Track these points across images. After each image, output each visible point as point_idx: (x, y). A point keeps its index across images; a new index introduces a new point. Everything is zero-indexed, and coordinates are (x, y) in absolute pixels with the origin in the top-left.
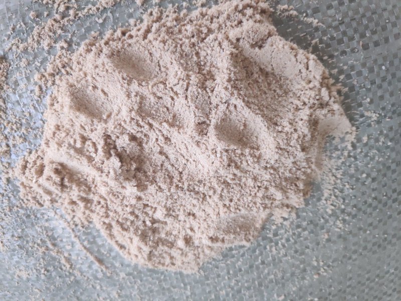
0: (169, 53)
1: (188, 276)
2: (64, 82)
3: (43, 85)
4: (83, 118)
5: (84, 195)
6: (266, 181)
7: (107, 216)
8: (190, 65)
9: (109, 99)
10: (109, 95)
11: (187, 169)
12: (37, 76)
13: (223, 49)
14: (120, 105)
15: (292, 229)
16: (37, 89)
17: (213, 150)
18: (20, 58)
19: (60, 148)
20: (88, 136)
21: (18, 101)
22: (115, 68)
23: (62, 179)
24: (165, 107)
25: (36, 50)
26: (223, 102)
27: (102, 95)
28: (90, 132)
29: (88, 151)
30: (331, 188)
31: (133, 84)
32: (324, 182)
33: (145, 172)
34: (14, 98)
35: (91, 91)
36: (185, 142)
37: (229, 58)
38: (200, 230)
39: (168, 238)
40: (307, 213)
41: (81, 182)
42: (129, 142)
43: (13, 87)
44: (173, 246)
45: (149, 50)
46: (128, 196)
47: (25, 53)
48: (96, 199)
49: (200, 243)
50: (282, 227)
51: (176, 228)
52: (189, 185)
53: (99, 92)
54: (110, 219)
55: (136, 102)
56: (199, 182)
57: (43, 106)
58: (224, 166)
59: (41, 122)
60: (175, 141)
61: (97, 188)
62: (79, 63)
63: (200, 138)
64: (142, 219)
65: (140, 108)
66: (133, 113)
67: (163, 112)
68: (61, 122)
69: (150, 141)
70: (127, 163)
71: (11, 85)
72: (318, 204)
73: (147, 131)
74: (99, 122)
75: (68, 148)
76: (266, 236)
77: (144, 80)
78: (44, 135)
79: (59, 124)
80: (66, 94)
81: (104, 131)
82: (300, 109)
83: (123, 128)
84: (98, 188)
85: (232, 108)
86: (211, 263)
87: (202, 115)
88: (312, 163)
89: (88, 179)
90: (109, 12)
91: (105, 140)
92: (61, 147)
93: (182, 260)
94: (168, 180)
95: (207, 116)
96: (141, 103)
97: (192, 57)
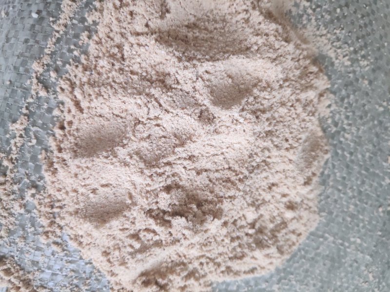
0: (113, 98)
1: (317, 229)
2: (67, 217)
3: (55, 239)
4: (115, 224)
5: (185, 273)
6: (291, 95)
7: (219, 265)
8: (138, 86)
9: (115, 186)
10: (111, 182)
11: (230, 160)
12: (42, 239)
13: (146, 45)
14: (129, 179)
15: (341, 106)
16: (55, 248)
17: (233, 122)
18: (14, 243)
19: (127, 266)
20: (135, 230)
21: (53, 274)
22: (91, 158)
23: (157, 283)
24: (161, 138)
25: (17, 222)
26: (195, 80)
27: (106, 189)
28: (133, 225)
29: (148, 240)
30: (329, 46)
31: (118, 152)
32: (321, 49)
33: (206, 201)
34: (46, 275)
35: (94, 197)
36: (206, 143)
37: (159, 44)
38: (290, 188)
39: (276, 223)
40: (337, 84)
41: (171, 268)
42: (169, 196)
43: (36, 268)
44: (286, 223)
45: (96, 115)
46: (216, 232)
47: (12, 235)
48: (196, 264)
49: (300, 197)
50: (334, 114)
51: (272, 209)
52: (247, 168)
53: (101, 190)
54: (224, 264)
55: (137, 161)
56: (250, 157)
57: (75, 253)
58: (255, 122)
59: (89, 265)
60: (197, 152)
61: (187, 257)
62: (59, 190)
63: (214, 125)
64: (243, 234)
65: (145, 161)
66: (146, 171)
67: (164, 143)
68: (103, 247)
69: (181, 174)
70: (187, 212)
71: (32, 269)
72: (335, 68)
73: (171, 171)
74: (130, 211)
75: (133, 258)
76: (333, 134)
77: (122, 140)
78: (102, 271)
79: (104, 250)
80: (81, 223)
81: (143, 212)
82: (248, 18)
83: (153, 191)
84: (188, 255)
85: (206, 76)
86: (321, 200)
87: (194, 109)
88: (300, 45)
89: (173, 259)
90: (31, 128)
91: (151, 216)
92: (127, 263)
93: (303, 224)
94: (229, 184)
95: (197, 104)
96: (141, 158)
97: (132, 79)
